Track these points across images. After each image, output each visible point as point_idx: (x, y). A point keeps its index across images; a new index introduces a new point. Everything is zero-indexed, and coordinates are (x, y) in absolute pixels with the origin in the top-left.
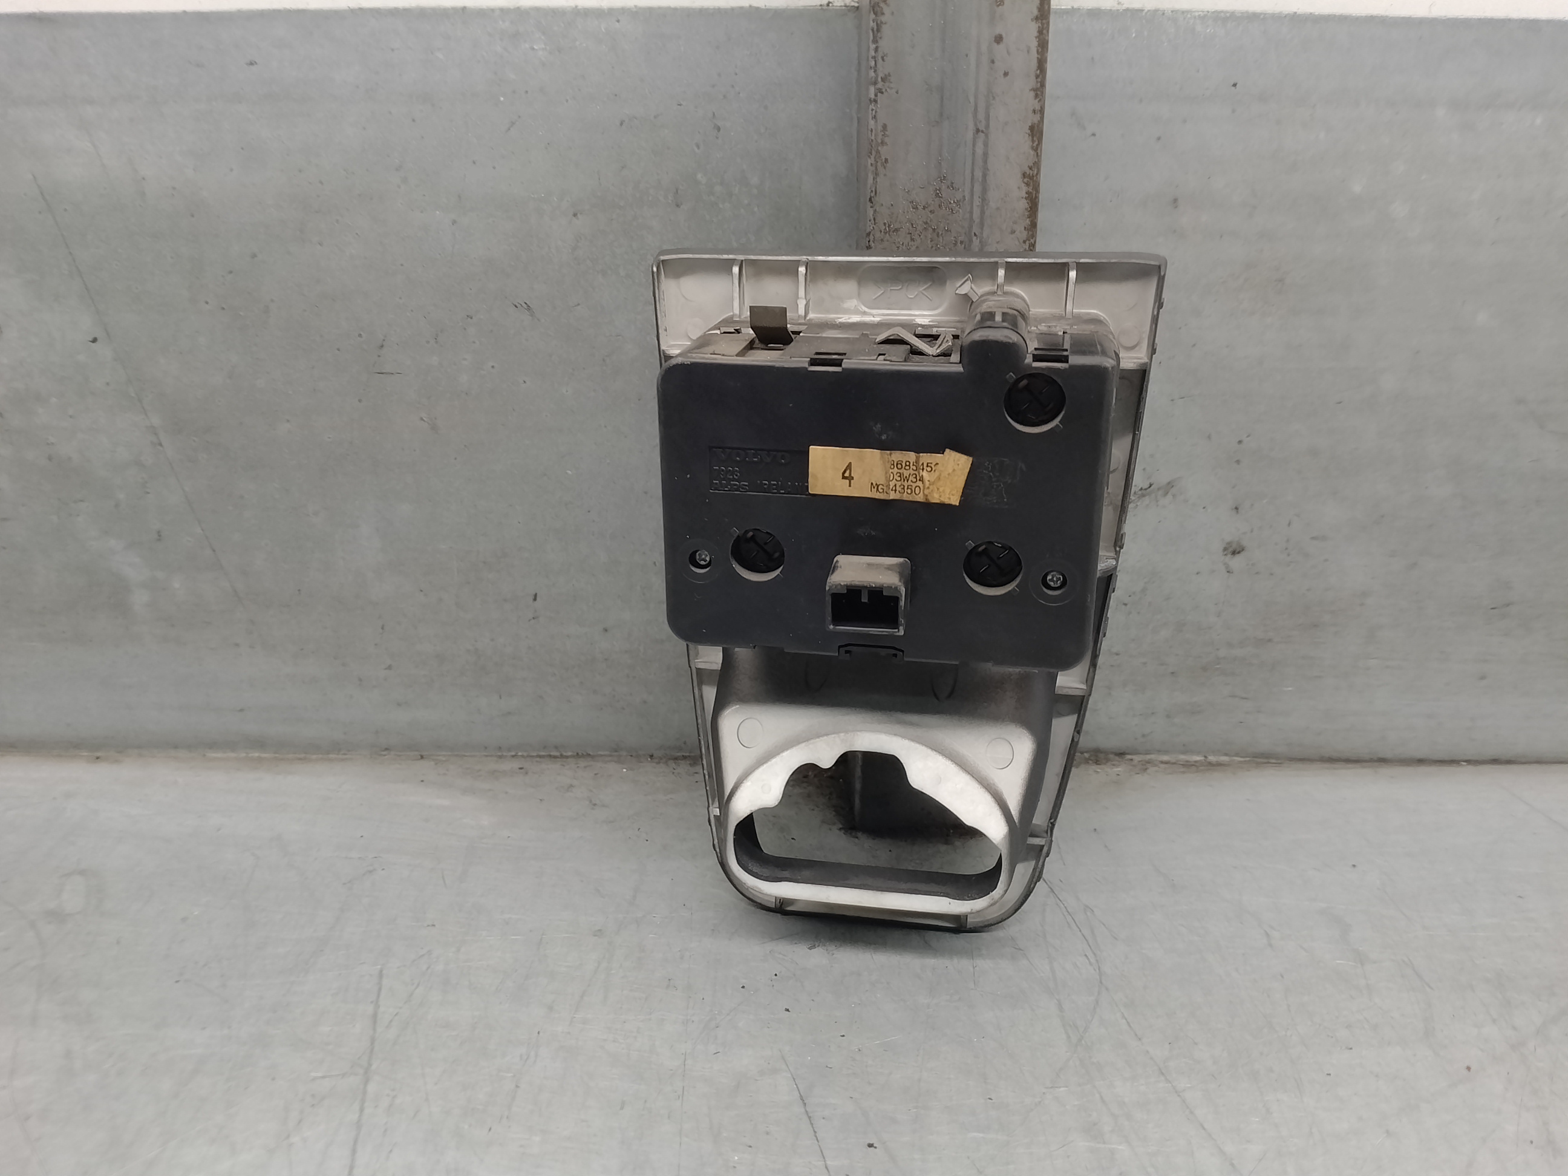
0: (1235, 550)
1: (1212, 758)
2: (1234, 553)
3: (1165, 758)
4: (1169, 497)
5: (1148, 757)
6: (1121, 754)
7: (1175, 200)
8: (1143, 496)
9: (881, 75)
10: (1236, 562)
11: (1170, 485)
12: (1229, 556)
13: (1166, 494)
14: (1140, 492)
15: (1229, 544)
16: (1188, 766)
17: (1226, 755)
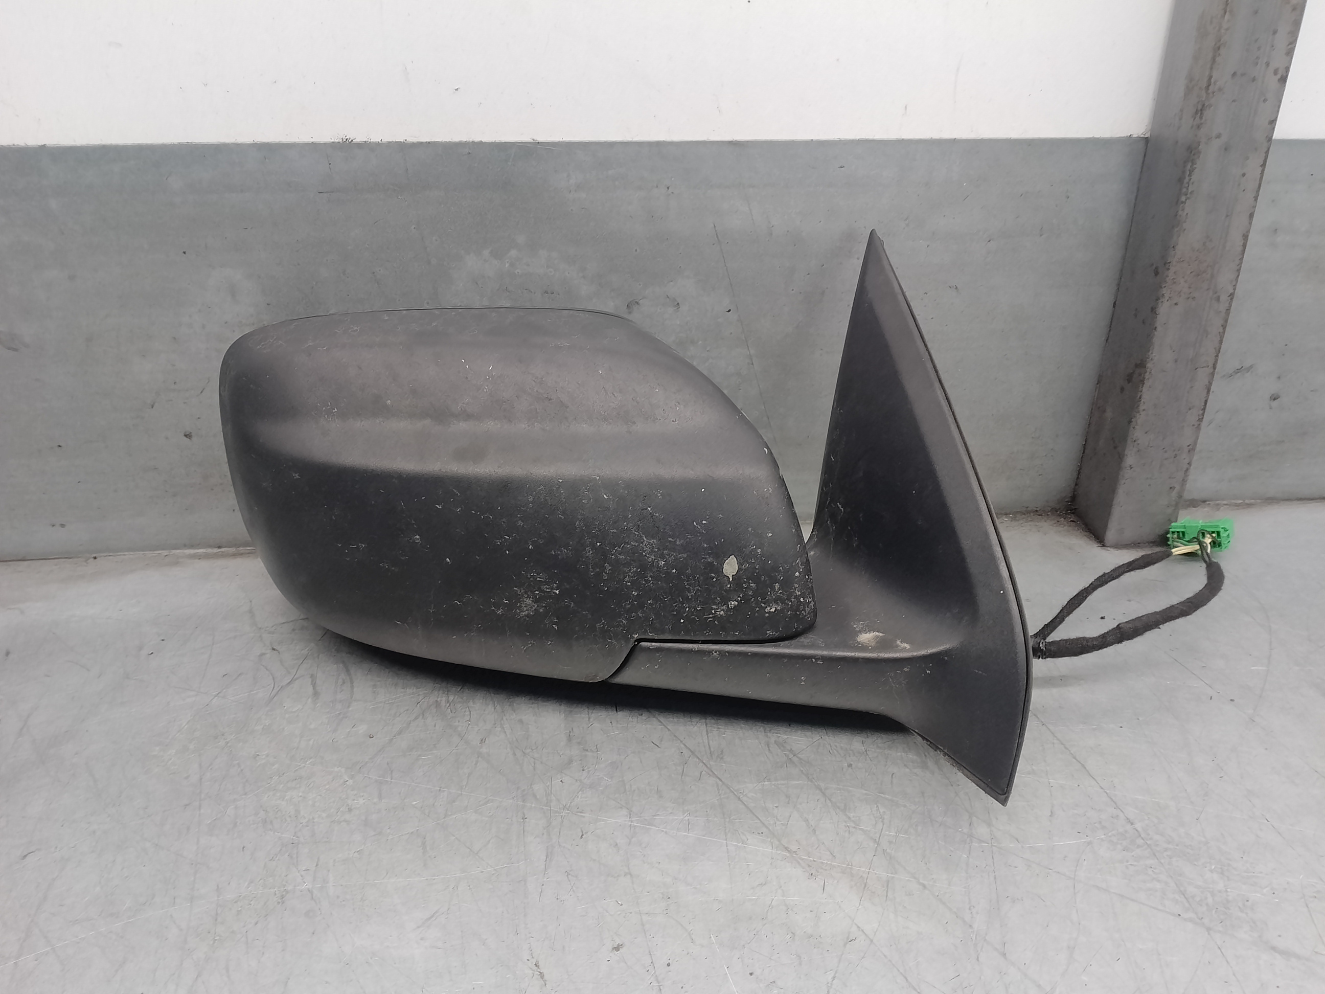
0: (1275, 398)
1: (1247, 501)
2: (1275, 399)
3: (1225, 502)
4: (1249, 373)
5: (1217, 502)
6: (1204, 501)
7: (1276, 230)
8: (1238, 373)
9: (1190, 191)
10: (1275, 404)
11: (1251, 367)
12: (1272, 401)
13: (1248, 371)
14: (1237, 371)
15: (1273, 395)
16: (1238, 506)
17: (1253, 499)
